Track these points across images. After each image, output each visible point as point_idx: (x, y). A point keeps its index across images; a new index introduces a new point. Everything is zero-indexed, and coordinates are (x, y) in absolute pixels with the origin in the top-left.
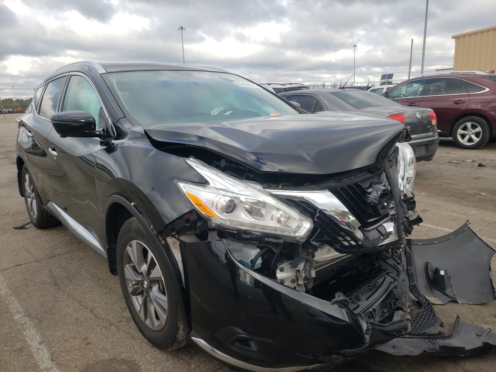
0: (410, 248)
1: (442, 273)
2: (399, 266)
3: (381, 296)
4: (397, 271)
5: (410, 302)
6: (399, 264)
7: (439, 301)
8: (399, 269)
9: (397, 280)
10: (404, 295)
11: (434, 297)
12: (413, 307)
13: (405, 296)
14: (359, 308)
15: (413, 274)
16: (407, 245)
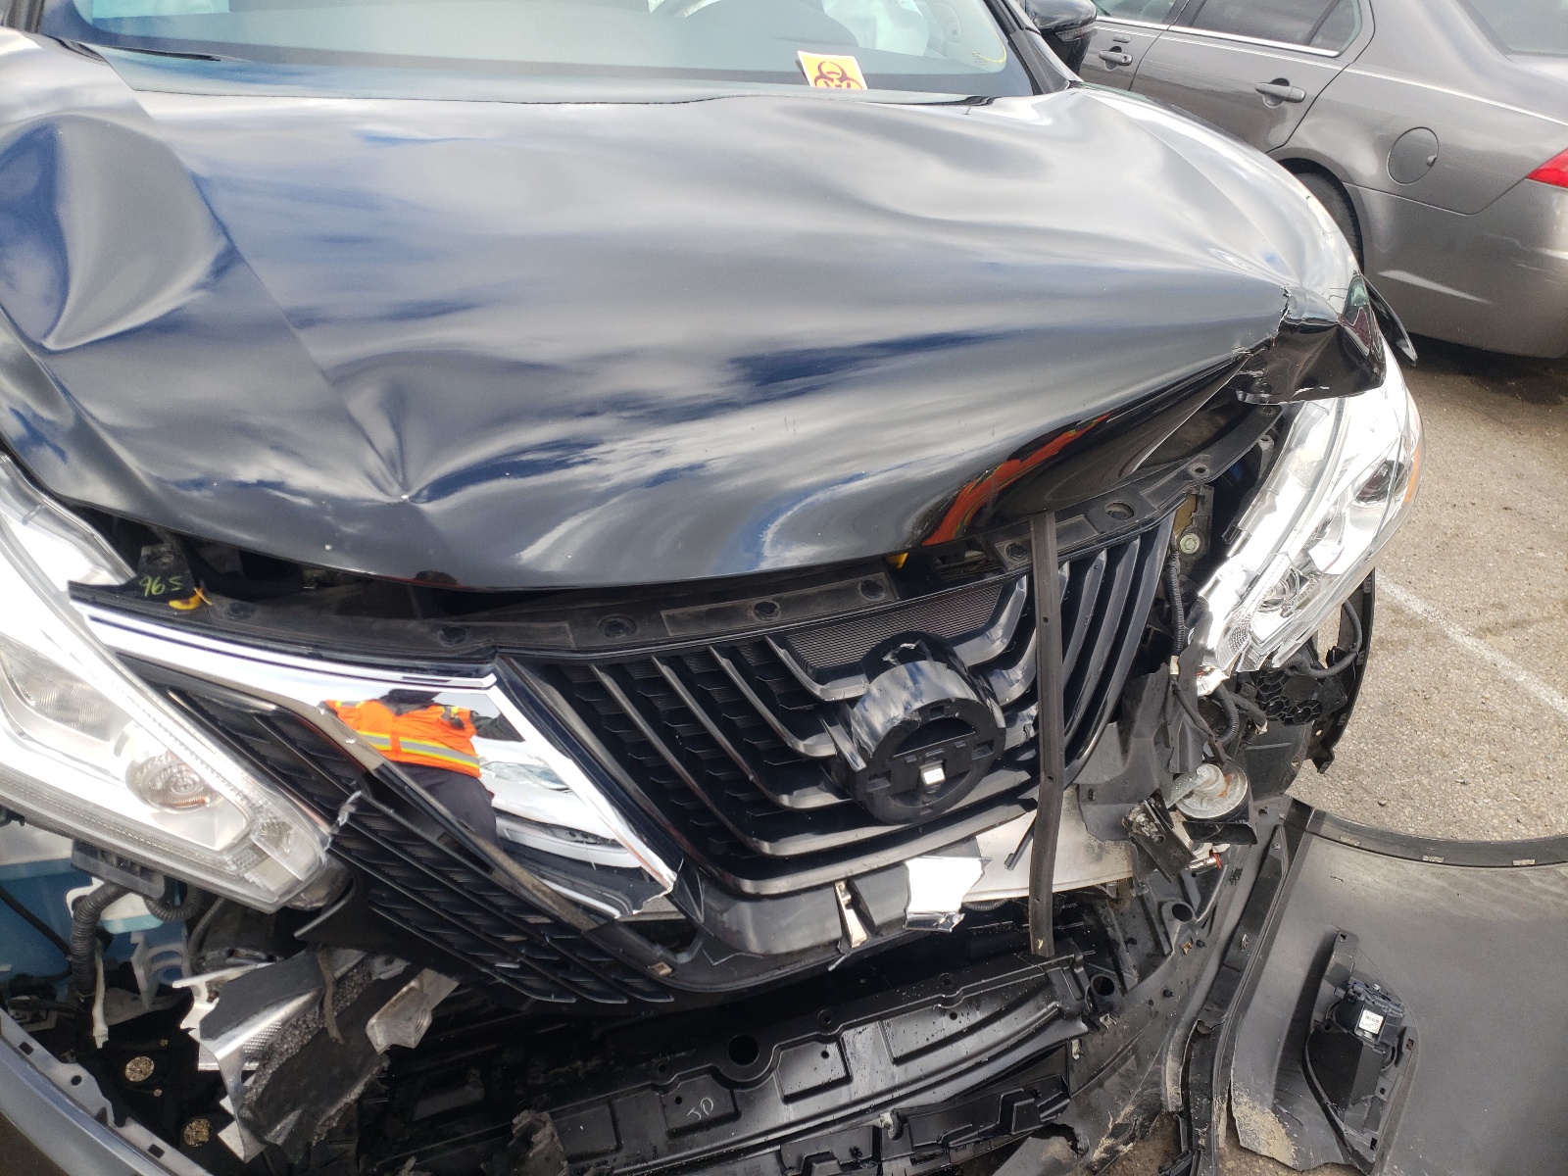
0: (1292, 848)
1: (1369, 1023)
2: (1177, 926)
3: (979, 1065)
4: (1158, 944)
5: (1140, 1106)
6: (1181, 913)
7: (1287, 1142)
8: (1168, 940)
9: (1128, 987)
10: (1131, 1063)
11: (1275, 1110)
12: (1126, 1144)
13: (1134, 1069)
14: (844, 1089)
15: (1240, 971)
16: (1285, 826)
